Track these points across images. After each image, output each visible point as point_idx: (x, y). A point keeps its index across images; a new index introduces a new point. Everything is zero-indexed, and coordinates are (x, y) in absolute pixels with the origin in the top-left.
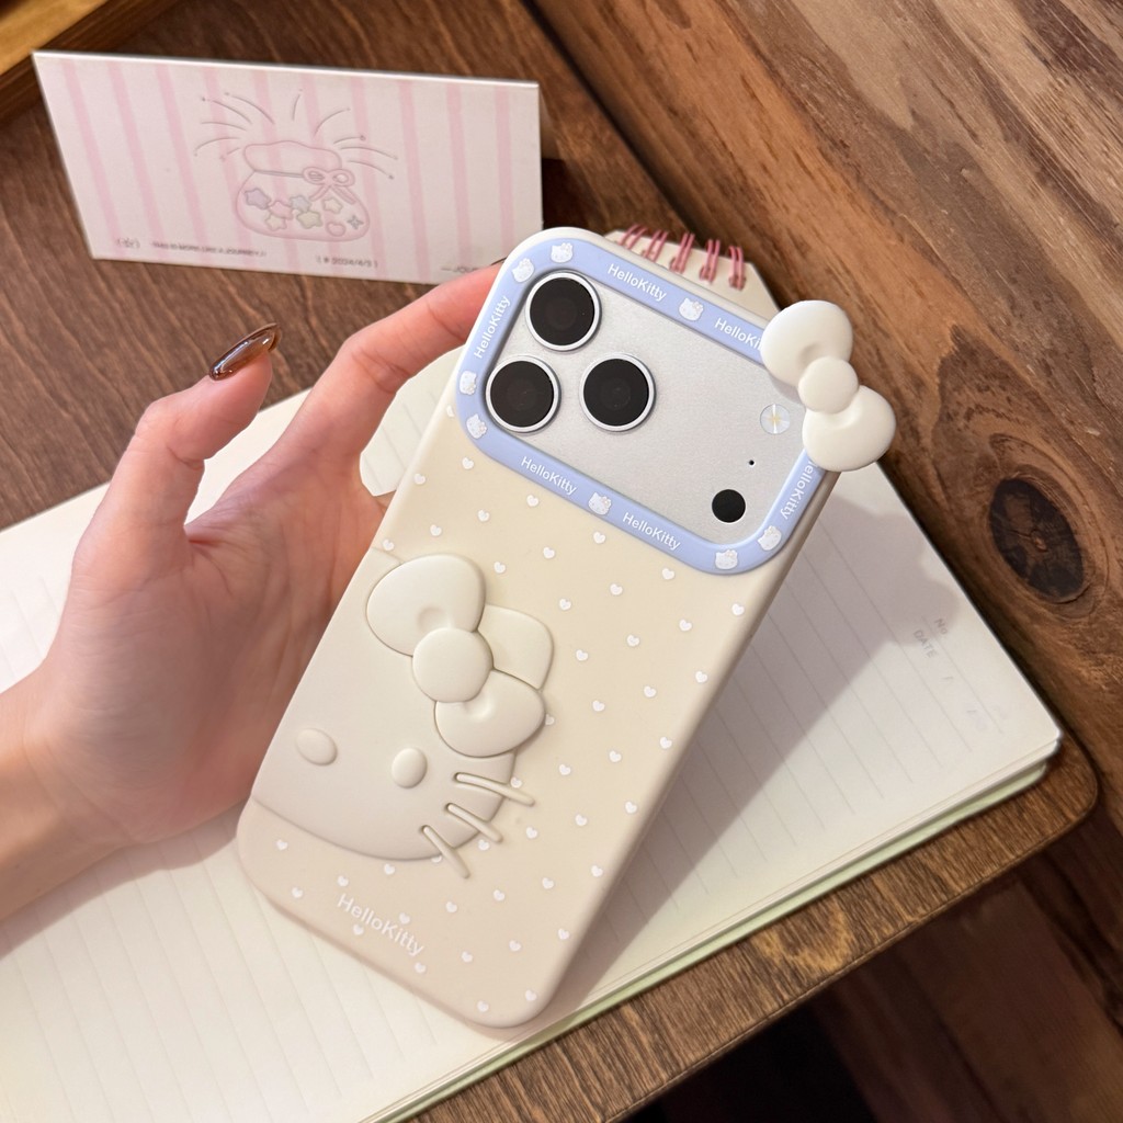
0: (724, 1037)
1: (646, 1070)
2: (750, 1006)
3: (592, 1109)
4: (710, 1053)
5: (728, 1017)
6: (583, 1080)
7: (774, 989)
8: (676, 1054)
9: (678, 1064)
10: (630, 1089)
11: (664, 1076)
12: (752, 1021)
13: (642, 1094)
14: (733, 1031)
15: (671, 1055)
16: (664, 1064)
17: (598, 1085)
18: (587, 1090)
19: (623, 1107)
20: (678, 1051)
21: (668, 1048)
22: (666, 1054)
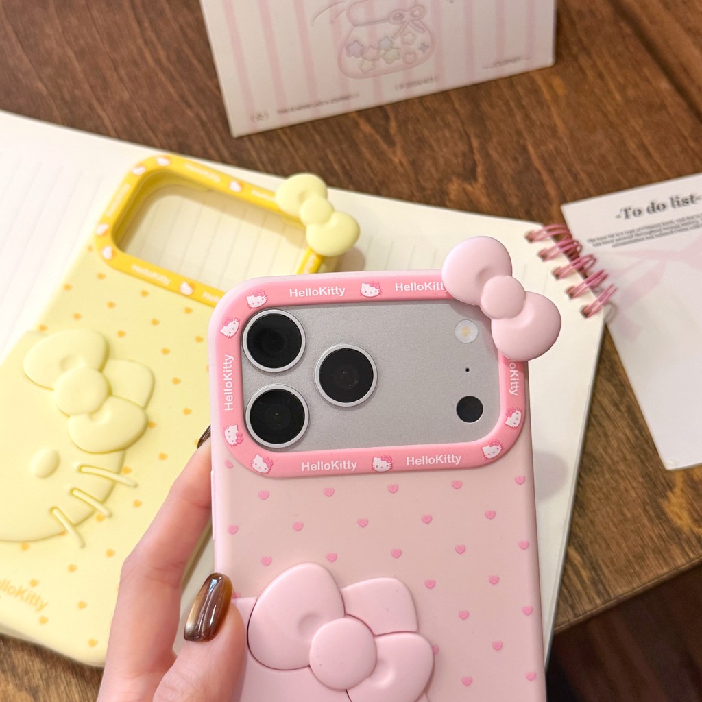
0: (645, 579)
1: (585, 596)
2: (665, 560)
4: (633, 589)
5: (648, 566)
7: (683, 549)
8: (607, 587)
9: (609, 594)
10: (573, 607)
11: (598, 601)
12: (666, 570)
13: (581, 612)
14: (651, 576)
15: (604, 587)
16: (599, 594)
19: (566, 619)
20: (609, 585)
21: (602, 583)
22: (600, 587)
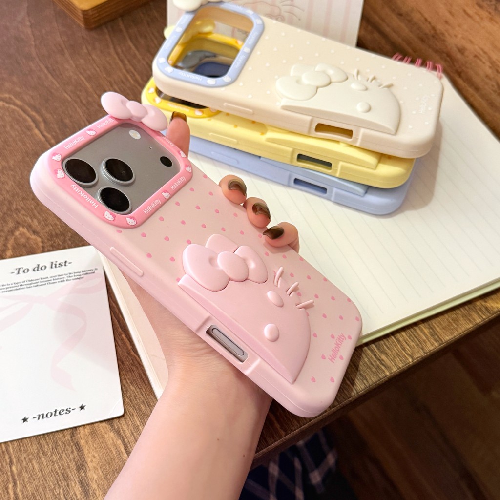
0: (460, 331)
1: (428, 342)
2: (470, 320)
3: (407, 356)
4: (455, 337)
5: (461, 324)
6: (402, 345)
7: (478, 314)
8: (440, 337)
9: (442, 340)
10: (422, 349)
11: (436, 345)
12: (471, 325)
13: (428, 351)
14: (463, 329)
15: (438, 337)
16: (436, 340)
17: (408, 347)
18: (404, 349)
19: (420, 355)
20: (441, 336)
21: (437, 335)
22: (436, 337)
